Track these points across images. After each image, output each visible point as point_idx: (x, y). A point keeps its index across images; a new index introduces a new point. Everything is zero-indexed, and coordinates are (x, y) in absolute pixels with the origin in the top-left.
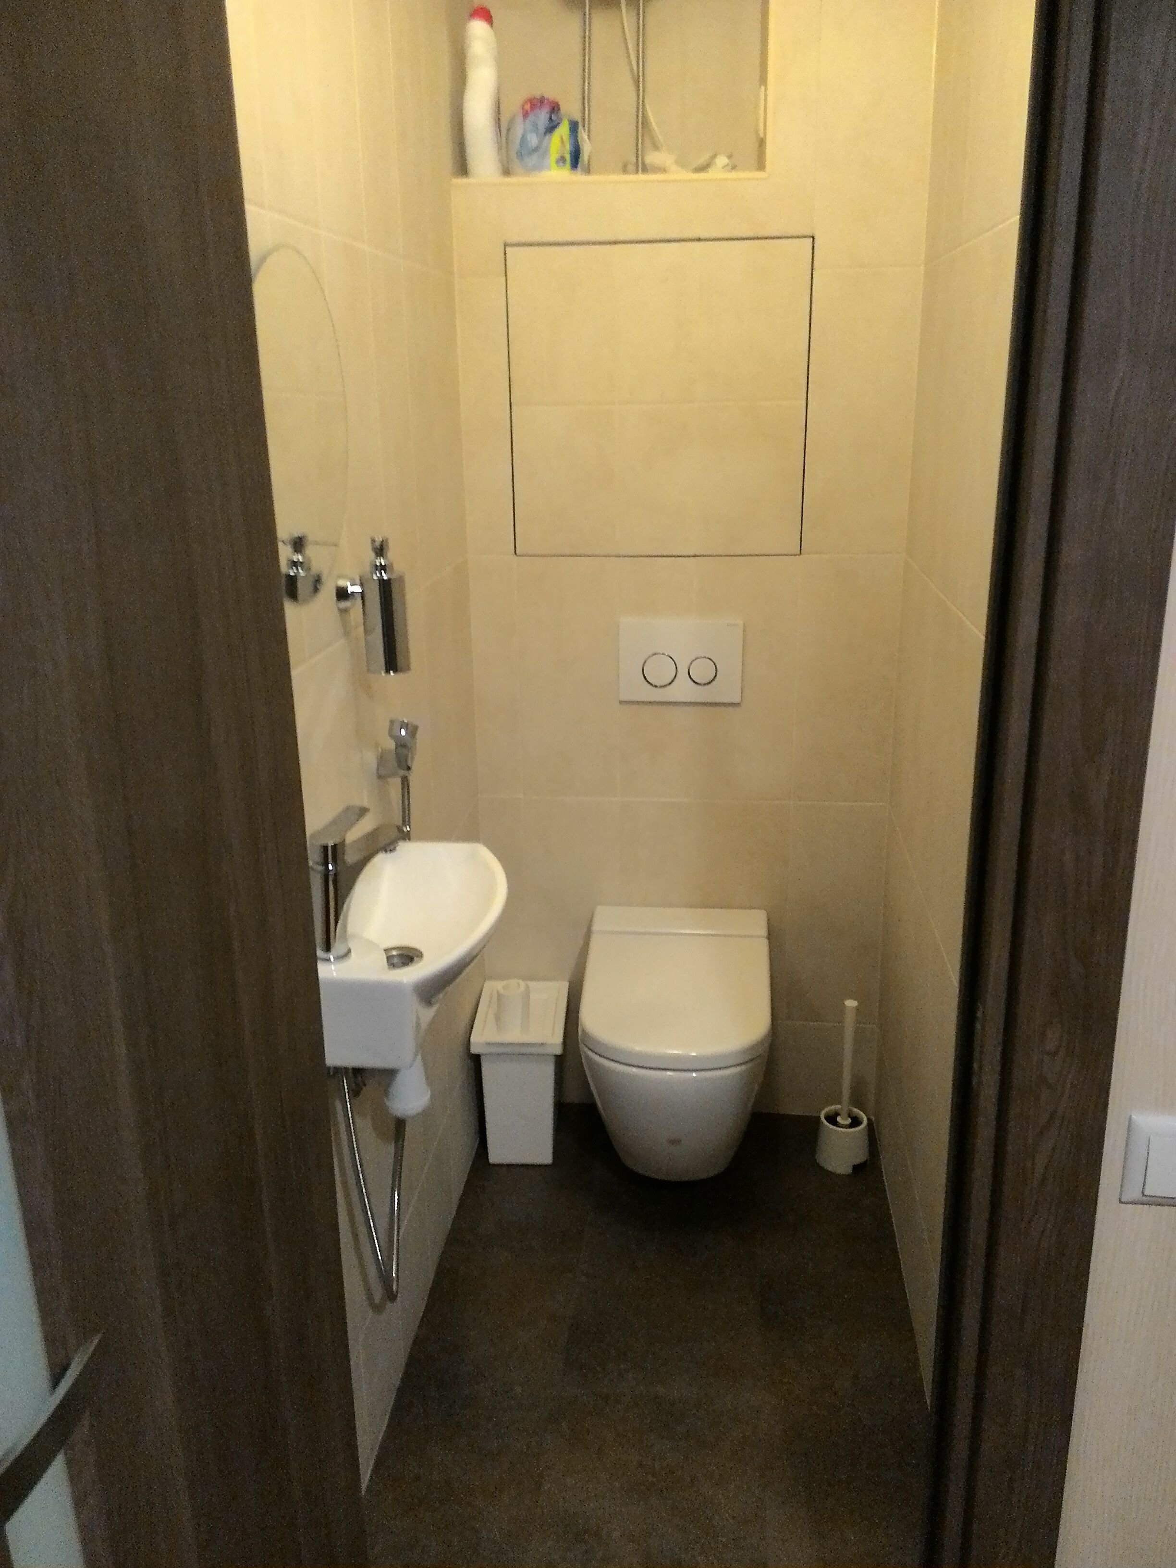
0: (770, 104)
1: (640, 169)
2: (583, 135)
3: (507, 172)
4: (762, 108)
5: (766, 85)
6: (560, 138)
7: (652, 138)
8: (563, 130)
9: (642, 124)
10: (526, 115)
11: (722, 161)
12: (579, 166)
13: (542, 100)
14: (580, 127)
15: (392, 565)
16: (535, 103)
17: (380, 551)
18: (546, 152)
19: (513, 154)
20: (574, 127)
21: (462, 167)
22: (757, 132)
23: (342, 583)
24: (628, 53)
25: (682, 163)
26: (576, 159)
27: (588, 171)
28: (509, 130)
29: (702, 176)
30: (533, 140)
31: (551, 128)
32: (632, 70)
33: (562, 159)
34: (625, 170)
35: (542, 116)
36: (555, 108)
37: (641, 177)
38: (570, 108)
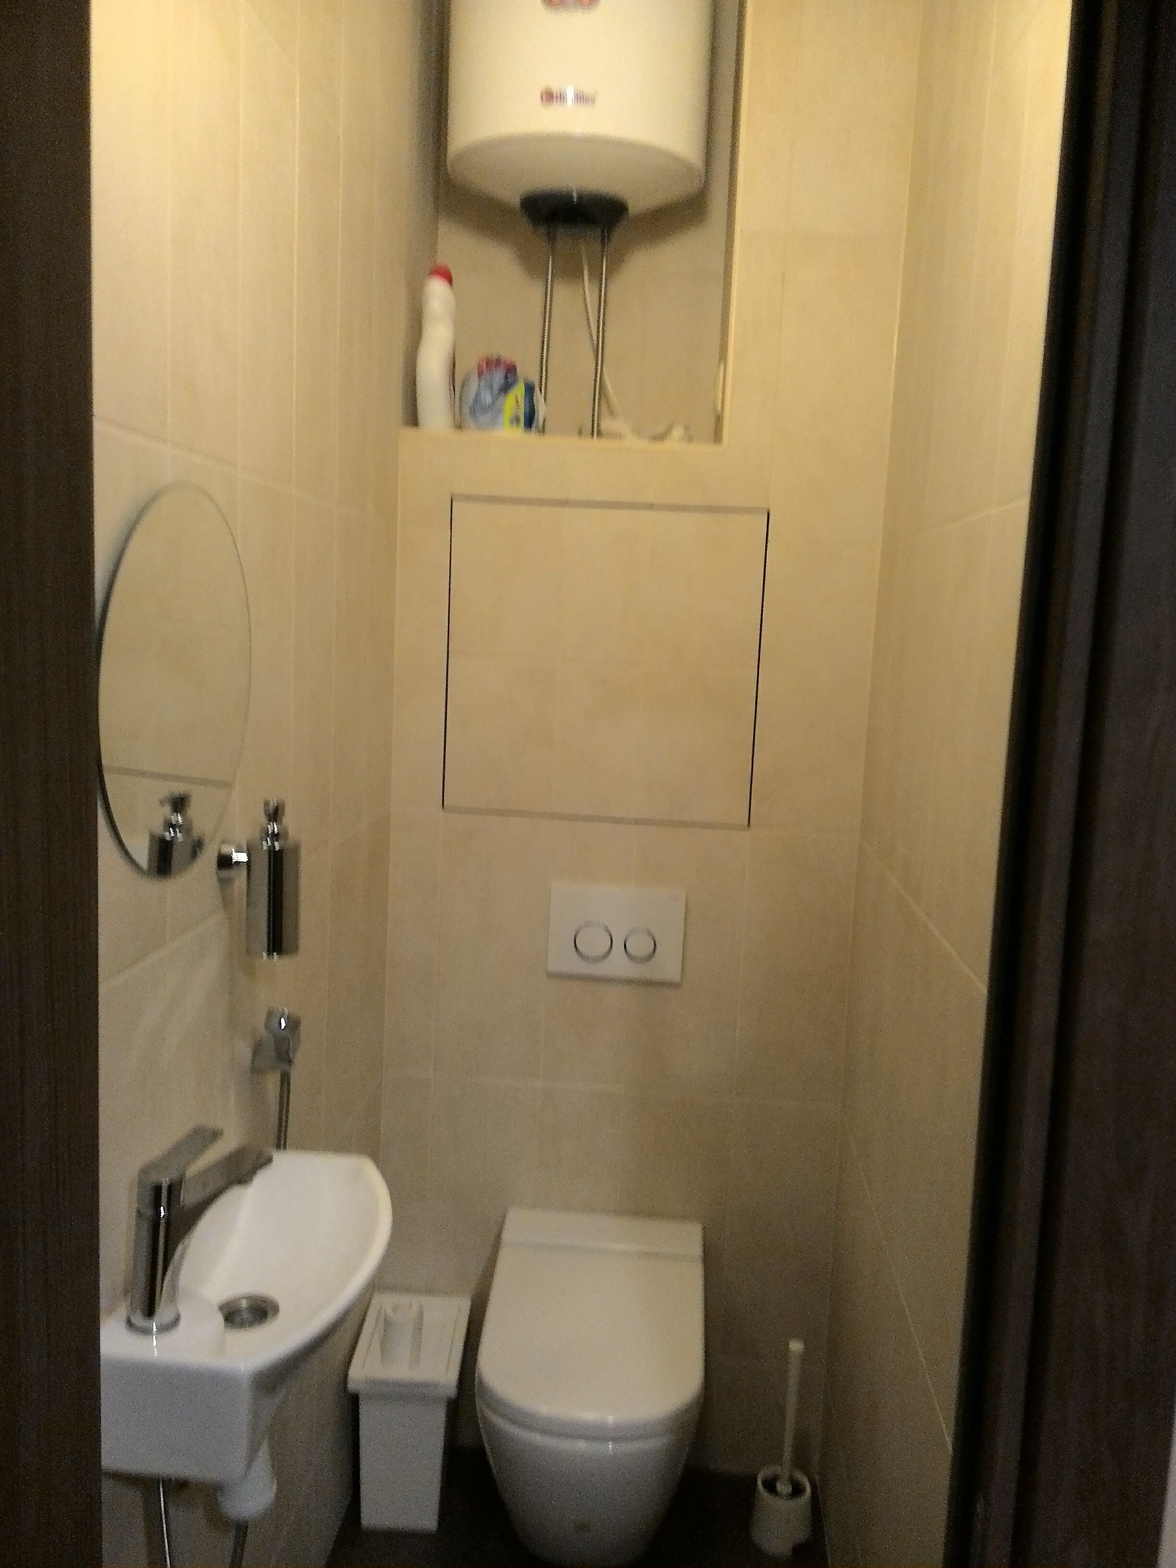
0: (729, 381)
1: (595, 434)
2: (539, 397)
3: (459, 426)
4: (721, 385)
5: (726, 363)
6: (516, 397)
7: (609, 406)
8: (519, 391)
9: (599, 391)
10: (480, 374)
11: (678, 432)
12: (534, 425)
13: (498, 362)
14: (537, 389)
15: (286, 834)
16: (491, 364)
17: (275, 815)
18: (500, 411)
19: (466, 409)
20: (530, 390)
21: (412, 418)
22: (715, 409)
23: (226, 850)
24: (589, 324)
25: (638, 432)
26: (530, 420)
27: (543, 431)
28: (463, 386)
29: (658, 446)
30: (487, 398)
31: (506, 388)
32: (592, 340)
33: (517, 419)
34: (580, 433)
35: (498, 378)
36: (511, 371)
37: (596, 442)
38: (528, 370)
